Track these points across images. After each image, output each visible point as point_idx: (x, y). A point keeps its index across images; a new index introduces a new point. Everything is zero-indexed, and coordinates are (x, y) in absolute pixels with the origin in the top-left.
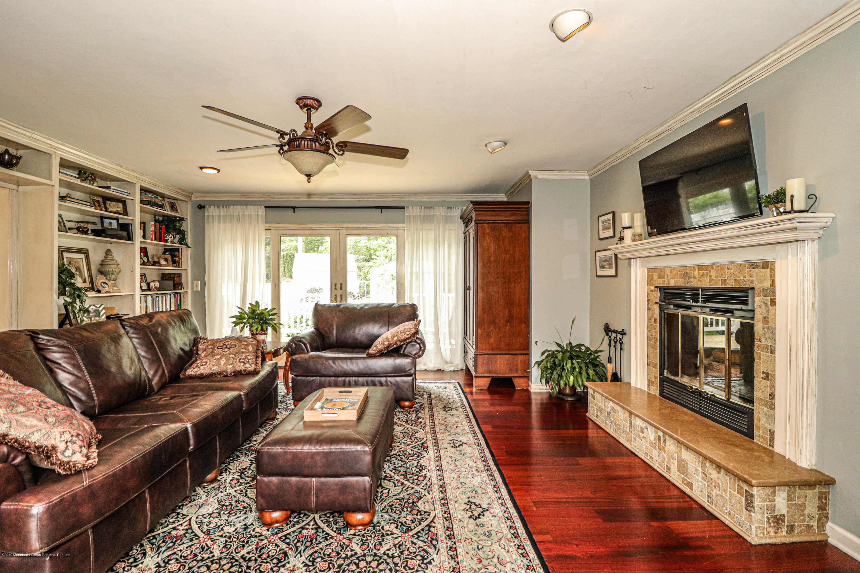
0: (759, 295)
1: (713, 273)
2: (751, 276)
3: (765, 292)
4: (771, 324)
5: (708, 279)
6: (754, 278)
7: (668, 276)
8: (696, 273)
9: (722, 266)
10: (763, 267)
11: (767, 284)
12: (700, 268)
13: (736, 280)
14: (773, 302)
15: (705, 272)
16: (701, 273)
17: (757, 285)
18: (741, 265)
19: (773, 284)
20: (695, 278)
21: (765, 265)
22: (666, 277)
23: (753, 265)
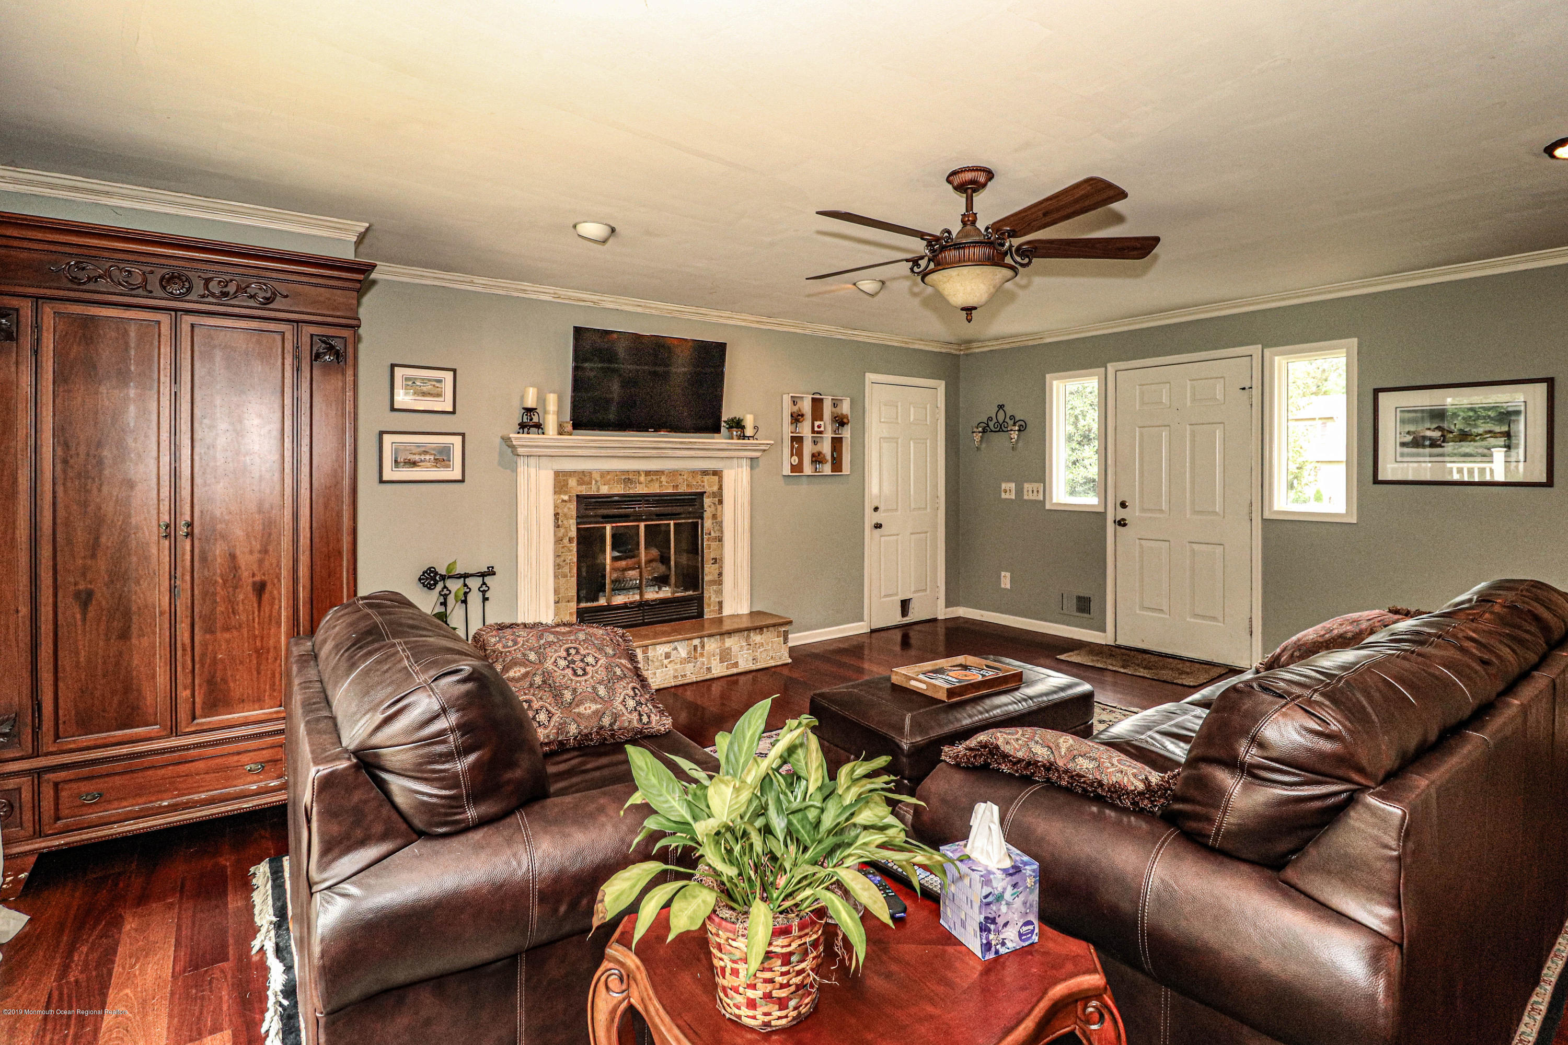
0: (708, 497)
1: (663, 479)
2: (703, 482)
3: (714, 495)
4: (719, 519)
5: (657, 485)
6: (706, 484)
7: (596, 481)
8: (642, 478)
9: (674, 473)
10: (714, 475)
11: (715, 488)
12: (648, 473)
13: (688, 485)
14: (721, 502)
15: (654, 478)
16: (649, 478)
17: (707, 489)
18: (694, 473)
19: (721, 488)
20: (640, 483)
21: (716, 473)
22: (594, 482)
23: (705, 473)
